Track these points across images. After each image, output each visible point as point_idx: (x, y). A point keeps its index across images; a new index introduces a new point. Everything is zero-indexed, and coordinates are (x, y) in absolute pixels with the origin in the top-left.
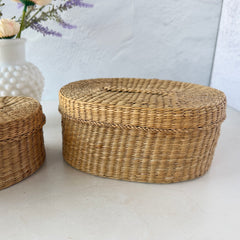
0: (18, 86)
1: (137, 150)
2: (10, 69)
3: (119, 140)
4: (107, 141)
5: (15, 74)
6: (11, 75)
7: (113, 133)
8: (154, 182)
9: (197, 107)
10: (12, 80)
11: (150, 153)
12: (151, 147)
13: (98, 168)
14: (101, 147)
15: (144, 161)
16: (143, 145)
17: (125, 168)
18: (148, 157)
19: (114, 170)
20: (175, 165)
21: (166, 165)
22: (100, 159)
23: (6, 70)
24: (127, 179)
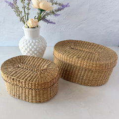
0: (37, 49)
1: (79, 74)
6: (35, 45)
10: (35, 47)
12: (84, 73)
18: (83, 77)
21: (89, 80)
23: (32, 42)
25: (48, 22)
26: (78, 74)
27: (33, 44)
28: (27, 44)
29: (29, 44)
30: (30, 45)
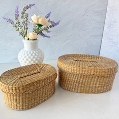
0: (38, 59)
2: (34, 52)
3: (86, 79)
4: (81, 80)
5: (37, 54)
6: (35, 55)
7: (84, 77)
10: (36, 57)
11: (96, 83)
12: (97, 81)
13: (78, 89)
14: (79, 82)
15: (94, 86)
16: (94, 81)
17: (87, 89)
19: (84, 90)
22: (78, 86)
23: (33, 53)
24: (88, 93)
25: (44, 36)
27: (34, 54)
28: (28, 55)
29: (30, 55)
30: (32, 55)
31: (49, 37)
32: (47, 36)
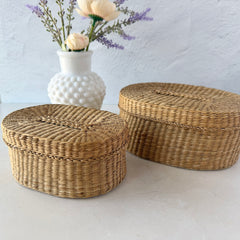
0: (85, 95)
2: (79, 79)
5: (83, 84)
6: (80, 85)
8: (185, 168)
9: (221, 112)
10: (80, 90)
11: (183, 144)
18: (181, 147)
20: (202, 156)
21: (195, 155)
23: (76, 80)
25: (109, 44)
26: (170, 142)
27: (75, 84)
28: (63, 84)
29: (67, 85)
30: (71, 85)
31: (122, 48)
32: (116, 46)
